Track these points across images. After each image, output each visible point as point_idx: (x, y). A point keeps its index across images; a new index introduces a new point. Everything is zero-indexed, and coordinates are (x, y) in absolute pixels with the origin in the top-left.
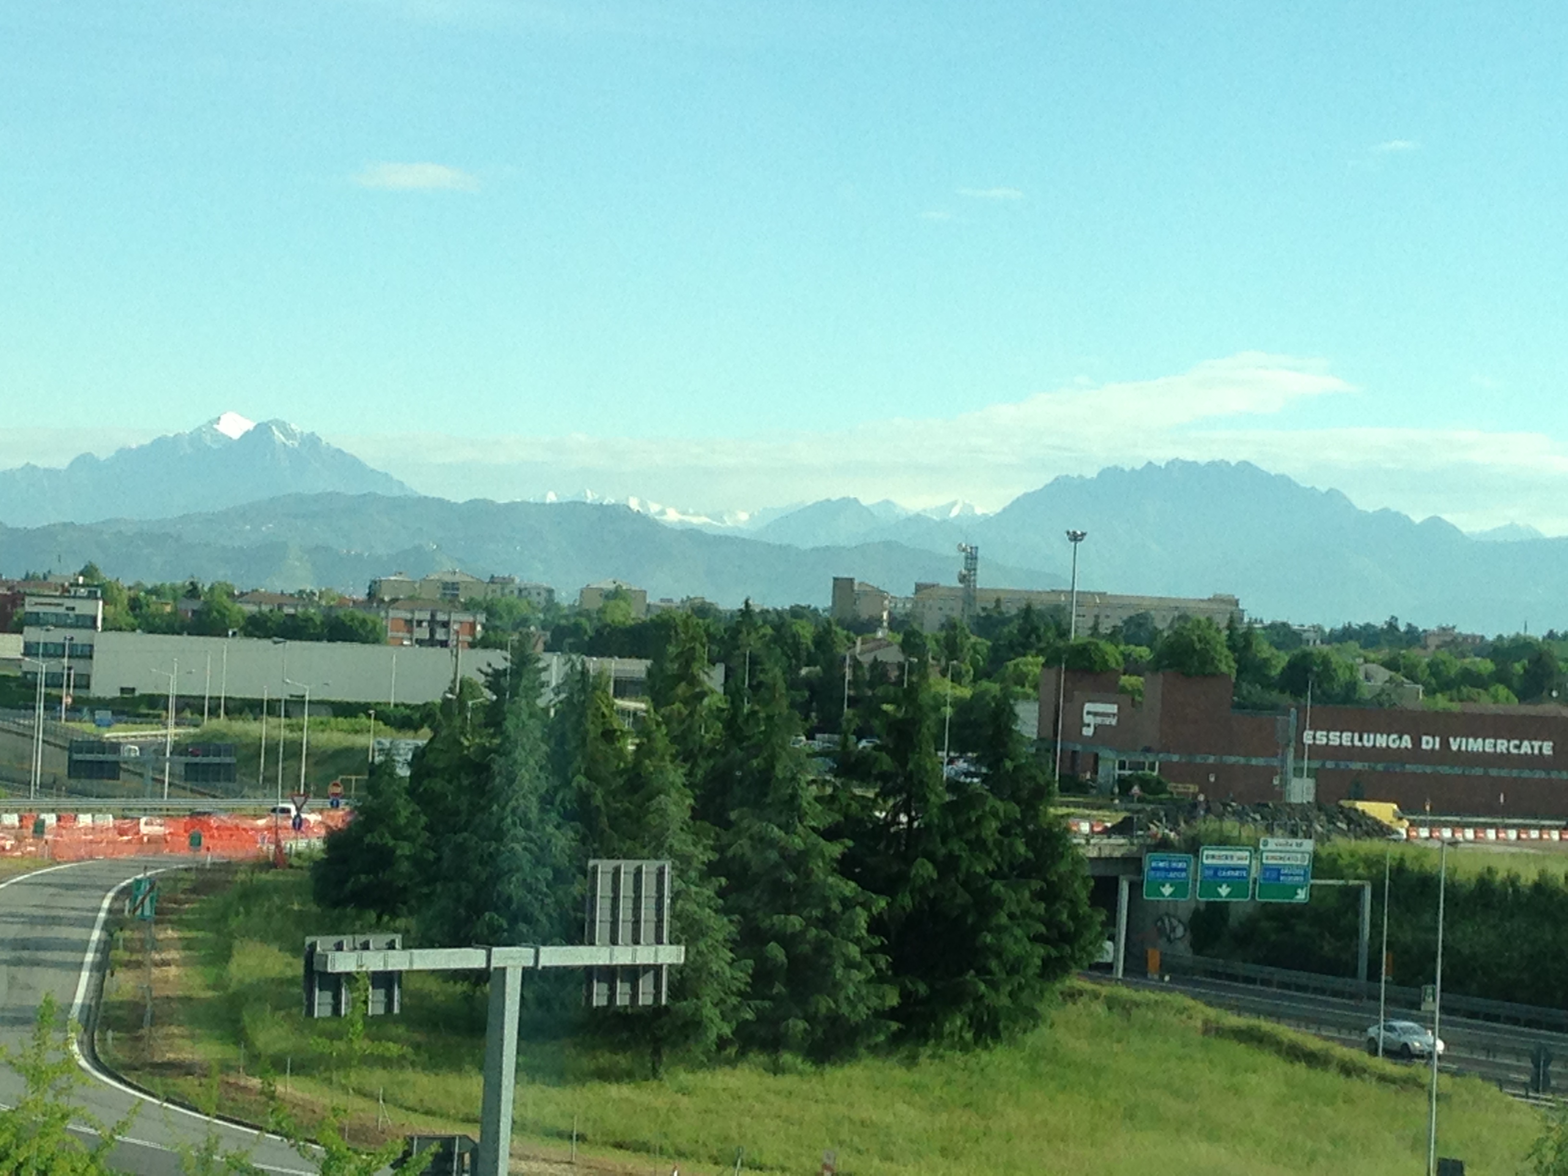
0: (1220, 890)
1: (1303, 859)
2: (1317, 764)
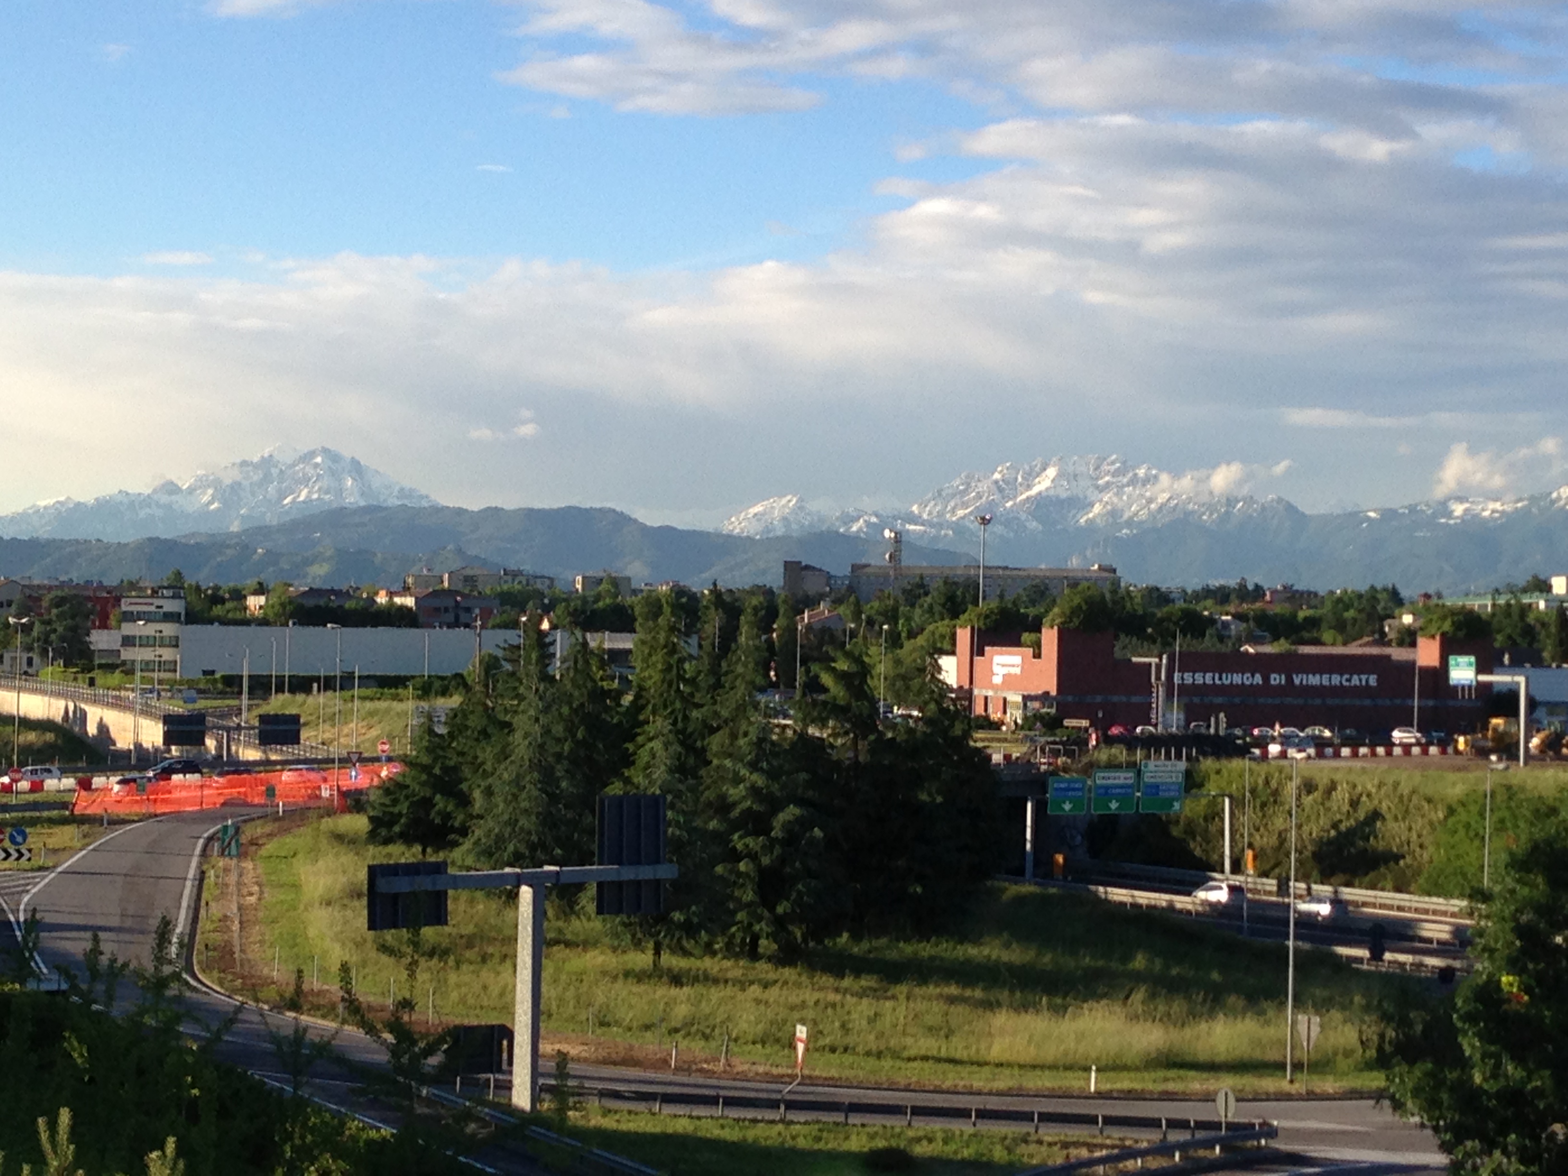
0: (1111, 805)
1: (1177, 777)
2: (1186, 700)
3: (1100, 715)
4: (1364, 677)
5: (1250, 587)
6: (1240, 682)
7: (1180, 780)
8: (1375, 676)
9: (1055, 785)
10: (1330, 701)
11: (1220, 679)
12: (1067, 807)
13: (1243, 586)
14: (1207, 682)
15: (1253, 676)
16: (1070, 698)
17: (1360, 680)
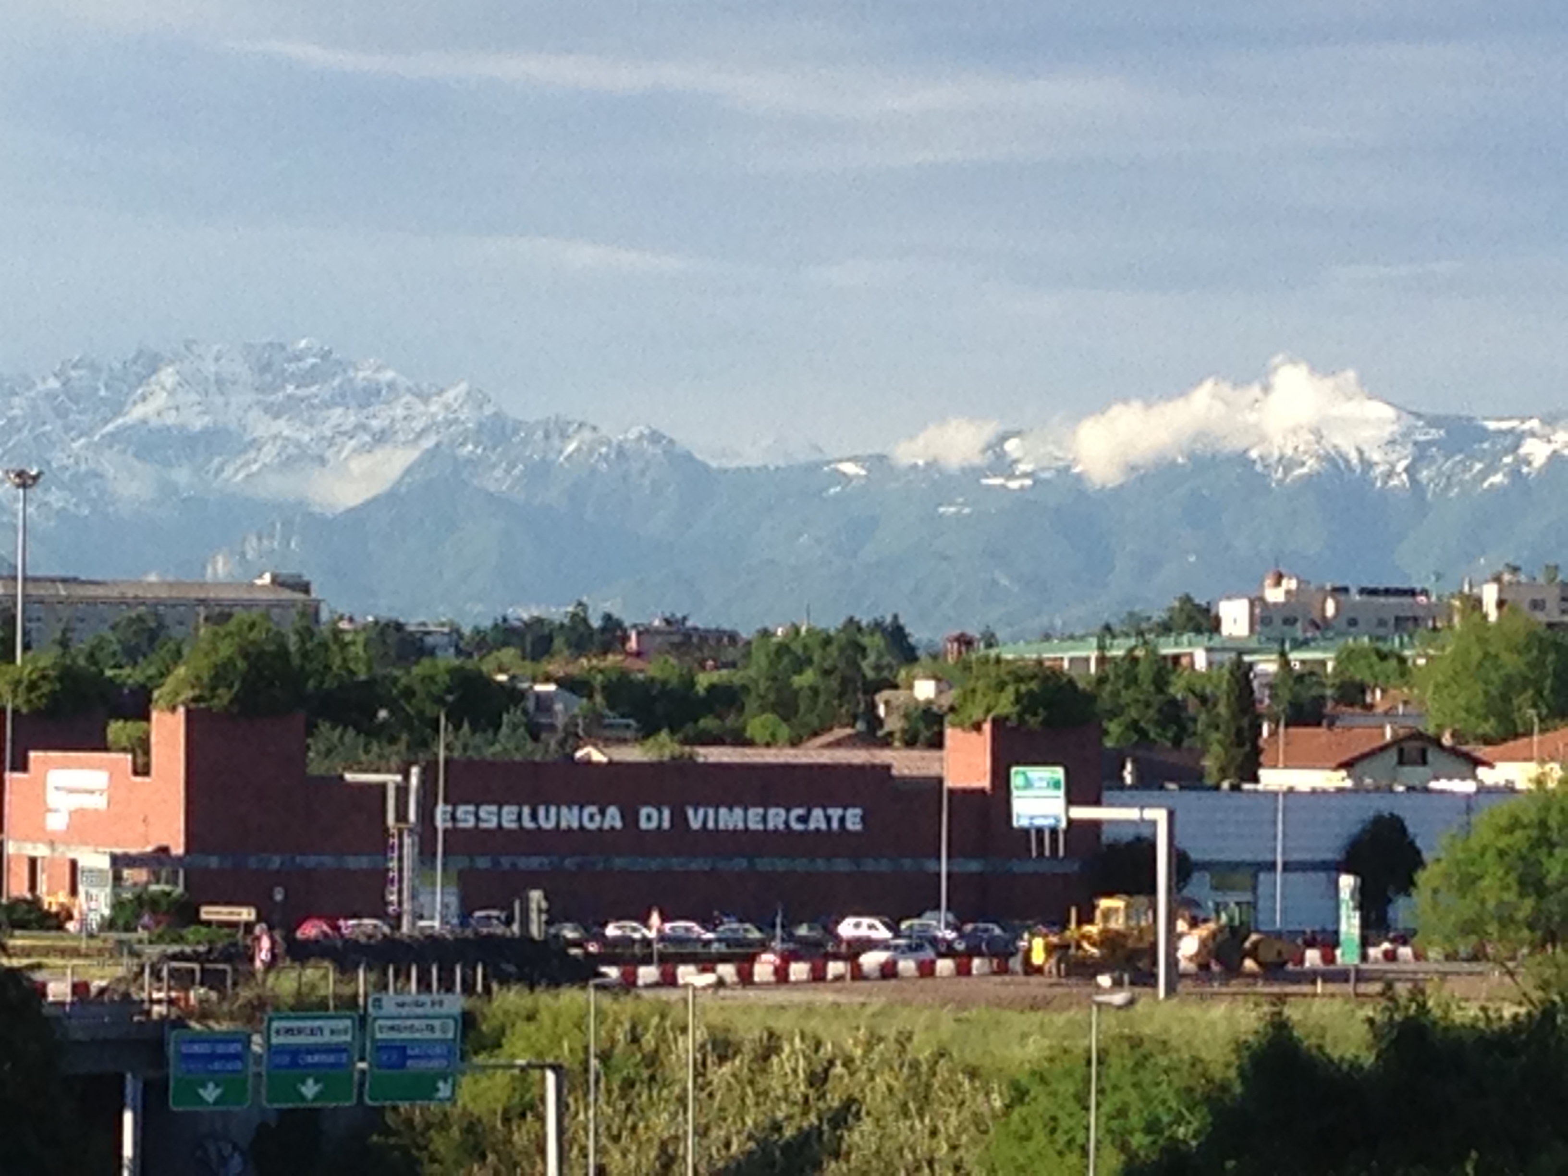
0: (303, 1089)
1: (444, 1031)
2: (462, 862)
3: (279, 897)
4: (835, 813)
5: (596, 623)
6: (575, 825)
7: (450, 1035)
8: (858, 811)
9: (185, 1049)
10: (763, 864)
11: (534, 817)
12: (210, 1093)
13: (579, 620)
14: (506, 824)
15: (602, 813)
16: (214, 862)
17: (828, 819)
